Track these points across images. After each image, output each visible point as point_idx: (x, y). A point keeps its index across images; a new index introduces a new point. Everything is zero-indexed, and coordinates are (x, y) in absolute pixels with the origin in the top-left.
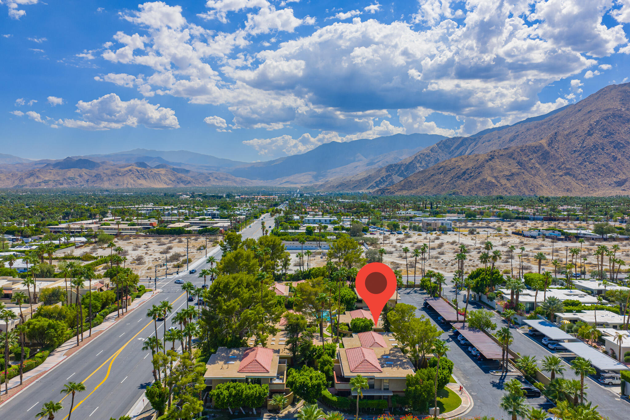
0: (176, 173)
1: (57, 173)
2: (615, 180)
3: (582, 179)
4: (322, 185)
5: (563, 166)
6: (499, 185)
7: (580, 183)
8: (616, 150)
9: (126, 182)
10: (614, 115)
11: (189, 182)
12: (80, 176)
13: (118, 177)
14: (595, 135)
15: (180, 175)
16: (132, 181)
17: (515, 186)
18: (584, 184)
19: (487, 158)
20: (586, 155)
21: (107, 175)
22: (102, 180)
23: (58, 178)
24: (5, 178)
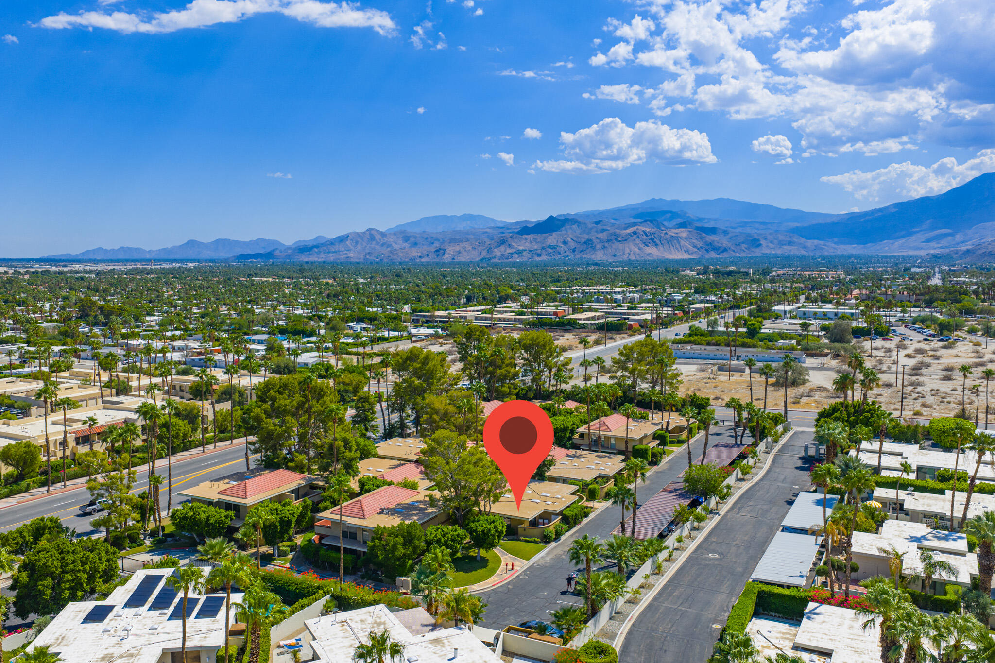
0: (704, 235)
1: (535, 240)
4: (968, 251)
9: (627, 251)
11: (725, 250)
12: (565, 243)
13: (616, 244)
15: (711, 238)
16: (636, 250)
21: (601, 241)
22: (594, 248)
23: (536, 247)
24: (470, 248)
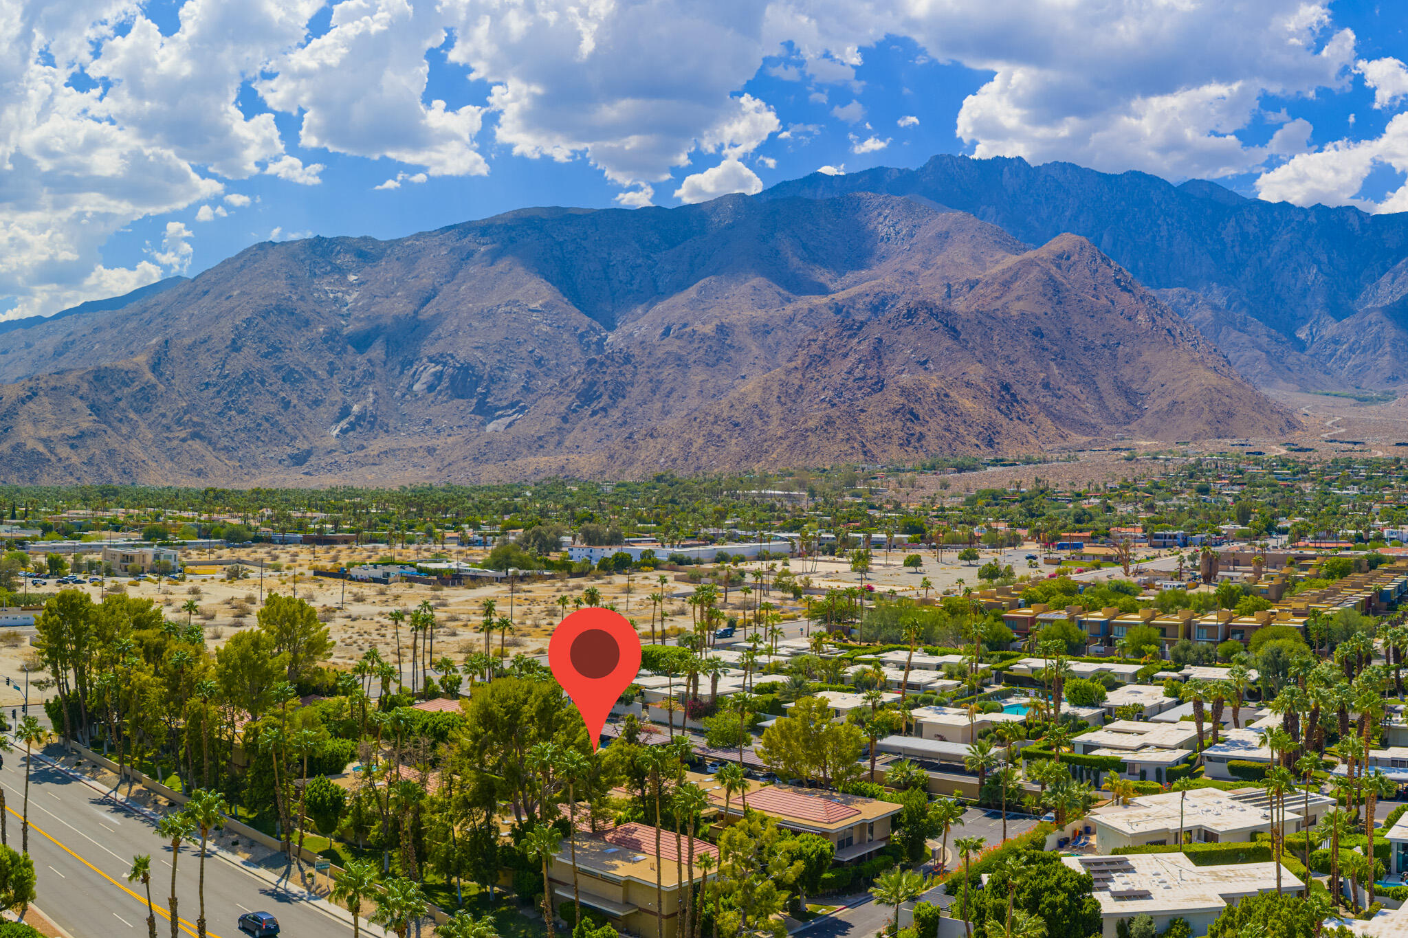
2: (289, 450)
3: (225, 448)
5: (186, 418)
6: (53, 459)
7: (222, 458)
8: (287, 386)
10: (279, 310)
14: (245, 350)
17: (90, 462)
18: (230, 459)
19: (22, 393)
20: (230, 394)
